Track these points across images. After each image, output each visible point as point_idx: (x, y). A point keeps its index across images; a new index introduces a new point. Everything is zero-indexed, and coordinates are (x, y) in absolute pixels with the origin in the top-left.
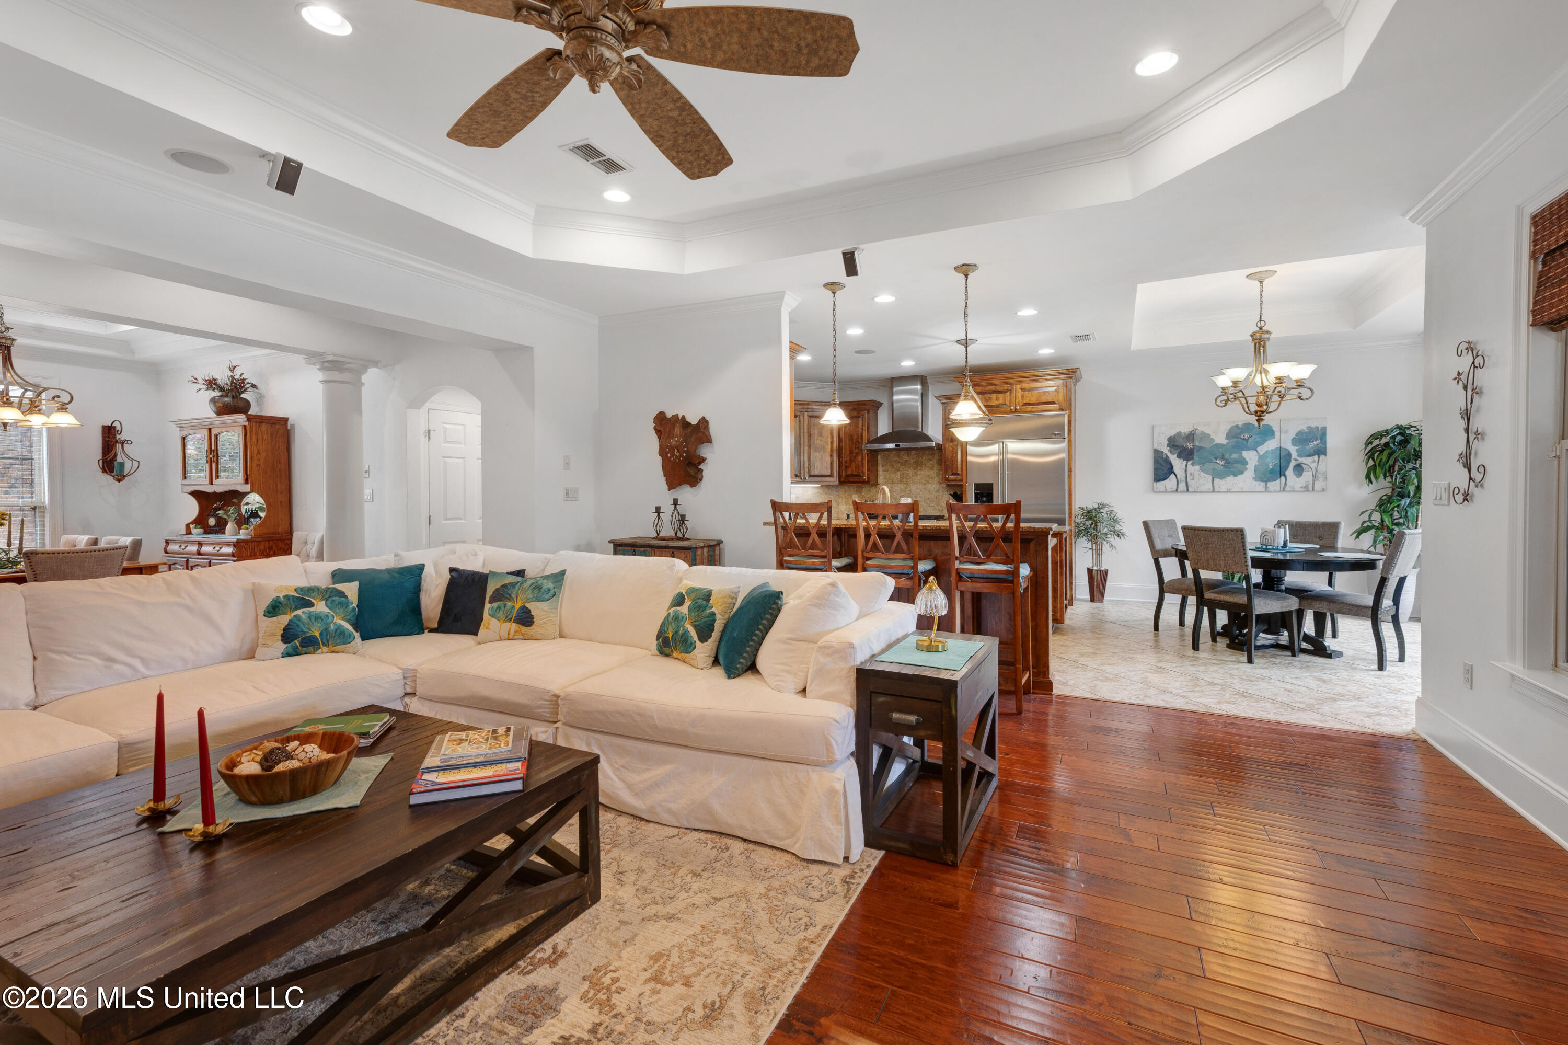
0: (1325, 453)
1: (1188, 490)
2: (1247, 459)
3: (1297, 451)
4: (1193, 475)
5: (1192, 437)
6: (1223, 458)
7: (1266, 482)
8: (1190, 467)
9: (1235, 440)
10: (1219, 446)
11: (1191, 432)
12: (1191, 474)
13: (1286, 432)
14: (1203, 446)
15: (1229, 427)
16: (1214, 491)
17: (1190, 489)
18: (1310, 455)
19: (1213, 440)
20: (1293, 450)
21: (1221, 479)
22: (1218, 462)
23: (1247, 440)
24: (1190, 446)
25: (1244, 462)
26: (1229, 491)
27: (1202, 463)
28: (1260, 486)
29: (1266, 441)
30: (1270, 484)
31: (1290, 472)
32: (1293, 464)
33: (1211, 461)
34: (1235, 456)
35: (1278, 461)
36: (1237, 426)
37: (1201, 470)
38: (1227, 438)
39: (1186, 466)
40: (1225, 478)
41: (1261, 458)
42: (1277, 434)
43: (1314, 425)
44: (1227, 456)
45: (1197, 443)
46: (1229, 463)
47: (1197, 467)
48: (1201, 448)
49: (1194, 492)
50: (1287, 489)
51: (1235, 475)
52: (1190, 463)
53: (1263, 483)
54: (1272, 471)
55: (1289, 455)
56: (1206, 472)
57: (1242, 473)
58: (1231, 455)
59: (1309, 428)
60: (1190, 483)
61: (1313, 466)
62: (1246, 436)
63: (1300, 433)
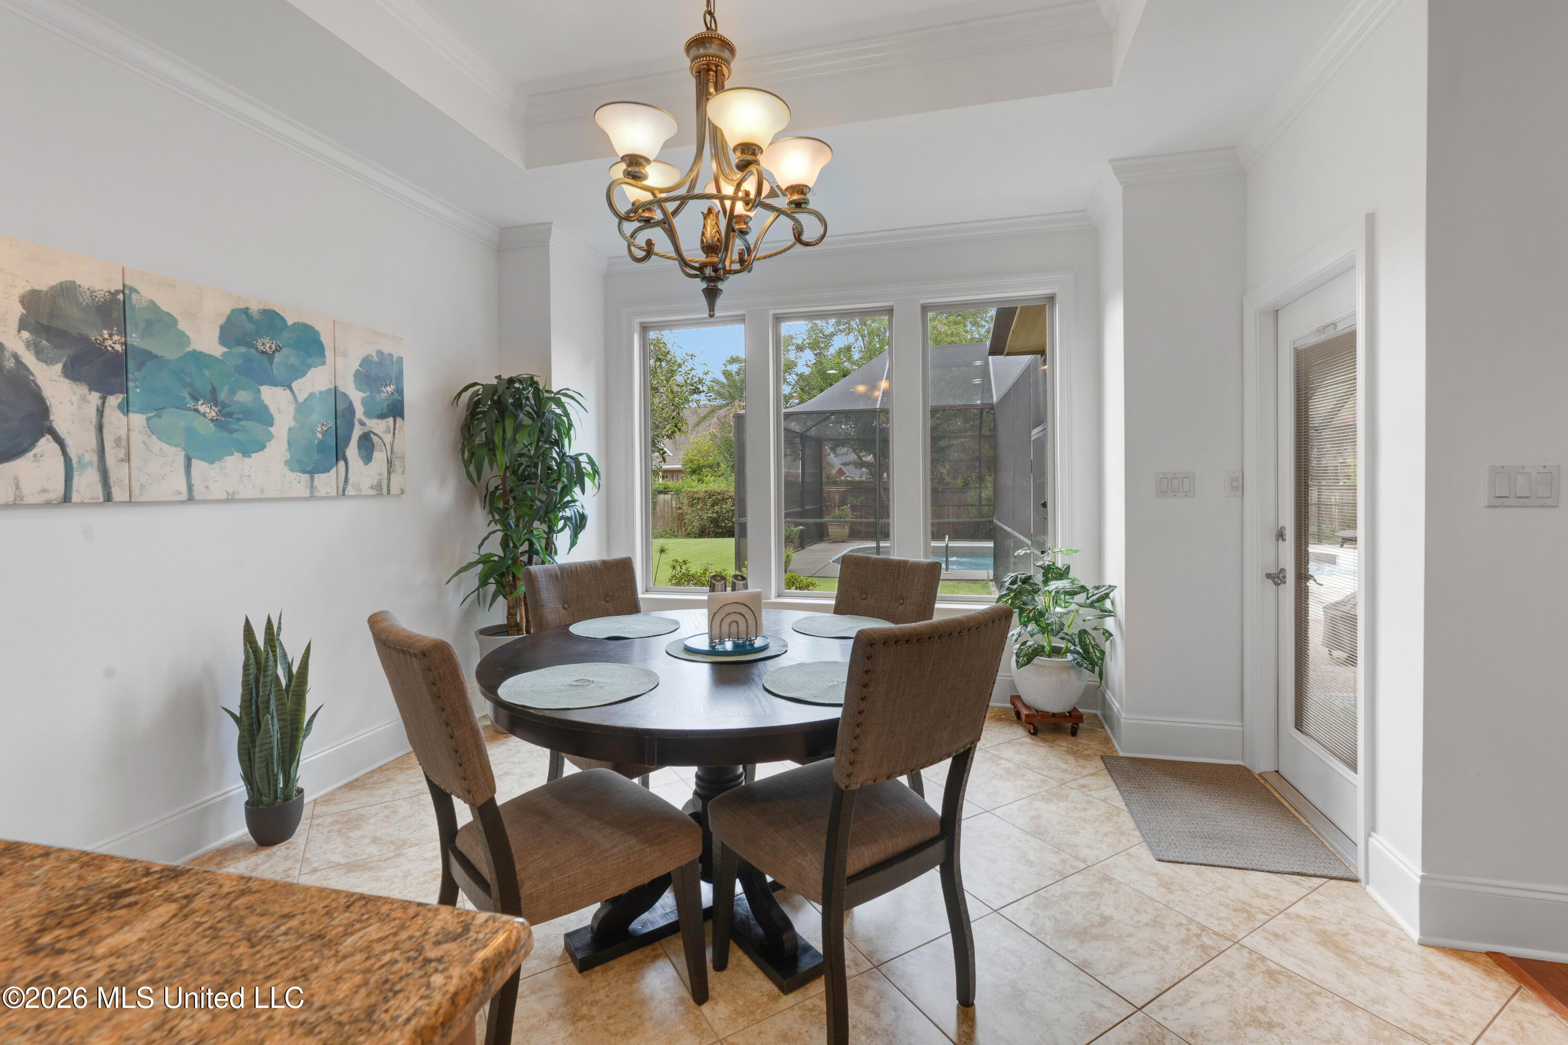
0: (402, 415)
1: (108, 498)
2: (273, 409)
3: (364, 402)
4: (125, 444)
5: (117, 313)
6: (213, 399)
7: (312, 473)
8: (114, 418)
9: (243, 349)
10: (199, 358)
11: (114, 294)
12: (118, 441)
13: (345, 355)
14: (155, 351)
15: (227, 311)
16: (191, 499)
17: (118, 494)
18: (382, 416)
19: (183, 339)
20: (357, 397)
21: (211, 462)
22: (202, 409)
23: (270, 357)
24: (115, 344)
25: (264, 417)
26: (230, 499)
27: (155, 410)
28: (297, 483)
29: (310, 367)
30: (320, 479)
31: (352, 451)
32: (357, 432)
33: (182, 407)
34: (243, 396)
35: (331, 423)
36: (246, 311)
37: (151, 428)
38: (225, 338)
39: (100, 412)
40: (220, 458)
41: (302, 409)
42: (329, 354)
43: (386, 350)
44: (222, 395)
45: (135, 339)
46: (230, 415)
47: (138, 419)
48: (150, 356)
49: (130, 502)
50: (350, 491)
51: (246, 453)
52: (114, 401)
53: (306, 477)
54: (321, 447)
55: (351, 410)
56: (165, 436)
57: (262, 447)
58: (232, 392)
59: (379, 353)
60: (117, 472)
61: (388, 438)
62: (267, 345)
63: (366, 362)
